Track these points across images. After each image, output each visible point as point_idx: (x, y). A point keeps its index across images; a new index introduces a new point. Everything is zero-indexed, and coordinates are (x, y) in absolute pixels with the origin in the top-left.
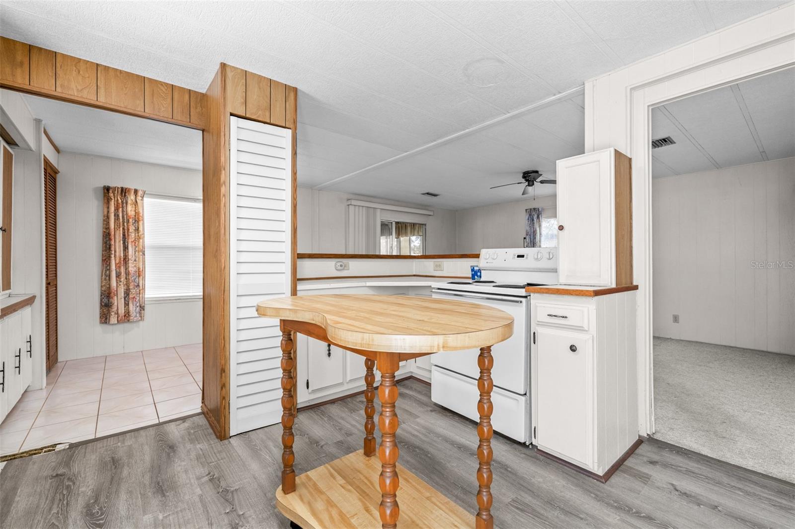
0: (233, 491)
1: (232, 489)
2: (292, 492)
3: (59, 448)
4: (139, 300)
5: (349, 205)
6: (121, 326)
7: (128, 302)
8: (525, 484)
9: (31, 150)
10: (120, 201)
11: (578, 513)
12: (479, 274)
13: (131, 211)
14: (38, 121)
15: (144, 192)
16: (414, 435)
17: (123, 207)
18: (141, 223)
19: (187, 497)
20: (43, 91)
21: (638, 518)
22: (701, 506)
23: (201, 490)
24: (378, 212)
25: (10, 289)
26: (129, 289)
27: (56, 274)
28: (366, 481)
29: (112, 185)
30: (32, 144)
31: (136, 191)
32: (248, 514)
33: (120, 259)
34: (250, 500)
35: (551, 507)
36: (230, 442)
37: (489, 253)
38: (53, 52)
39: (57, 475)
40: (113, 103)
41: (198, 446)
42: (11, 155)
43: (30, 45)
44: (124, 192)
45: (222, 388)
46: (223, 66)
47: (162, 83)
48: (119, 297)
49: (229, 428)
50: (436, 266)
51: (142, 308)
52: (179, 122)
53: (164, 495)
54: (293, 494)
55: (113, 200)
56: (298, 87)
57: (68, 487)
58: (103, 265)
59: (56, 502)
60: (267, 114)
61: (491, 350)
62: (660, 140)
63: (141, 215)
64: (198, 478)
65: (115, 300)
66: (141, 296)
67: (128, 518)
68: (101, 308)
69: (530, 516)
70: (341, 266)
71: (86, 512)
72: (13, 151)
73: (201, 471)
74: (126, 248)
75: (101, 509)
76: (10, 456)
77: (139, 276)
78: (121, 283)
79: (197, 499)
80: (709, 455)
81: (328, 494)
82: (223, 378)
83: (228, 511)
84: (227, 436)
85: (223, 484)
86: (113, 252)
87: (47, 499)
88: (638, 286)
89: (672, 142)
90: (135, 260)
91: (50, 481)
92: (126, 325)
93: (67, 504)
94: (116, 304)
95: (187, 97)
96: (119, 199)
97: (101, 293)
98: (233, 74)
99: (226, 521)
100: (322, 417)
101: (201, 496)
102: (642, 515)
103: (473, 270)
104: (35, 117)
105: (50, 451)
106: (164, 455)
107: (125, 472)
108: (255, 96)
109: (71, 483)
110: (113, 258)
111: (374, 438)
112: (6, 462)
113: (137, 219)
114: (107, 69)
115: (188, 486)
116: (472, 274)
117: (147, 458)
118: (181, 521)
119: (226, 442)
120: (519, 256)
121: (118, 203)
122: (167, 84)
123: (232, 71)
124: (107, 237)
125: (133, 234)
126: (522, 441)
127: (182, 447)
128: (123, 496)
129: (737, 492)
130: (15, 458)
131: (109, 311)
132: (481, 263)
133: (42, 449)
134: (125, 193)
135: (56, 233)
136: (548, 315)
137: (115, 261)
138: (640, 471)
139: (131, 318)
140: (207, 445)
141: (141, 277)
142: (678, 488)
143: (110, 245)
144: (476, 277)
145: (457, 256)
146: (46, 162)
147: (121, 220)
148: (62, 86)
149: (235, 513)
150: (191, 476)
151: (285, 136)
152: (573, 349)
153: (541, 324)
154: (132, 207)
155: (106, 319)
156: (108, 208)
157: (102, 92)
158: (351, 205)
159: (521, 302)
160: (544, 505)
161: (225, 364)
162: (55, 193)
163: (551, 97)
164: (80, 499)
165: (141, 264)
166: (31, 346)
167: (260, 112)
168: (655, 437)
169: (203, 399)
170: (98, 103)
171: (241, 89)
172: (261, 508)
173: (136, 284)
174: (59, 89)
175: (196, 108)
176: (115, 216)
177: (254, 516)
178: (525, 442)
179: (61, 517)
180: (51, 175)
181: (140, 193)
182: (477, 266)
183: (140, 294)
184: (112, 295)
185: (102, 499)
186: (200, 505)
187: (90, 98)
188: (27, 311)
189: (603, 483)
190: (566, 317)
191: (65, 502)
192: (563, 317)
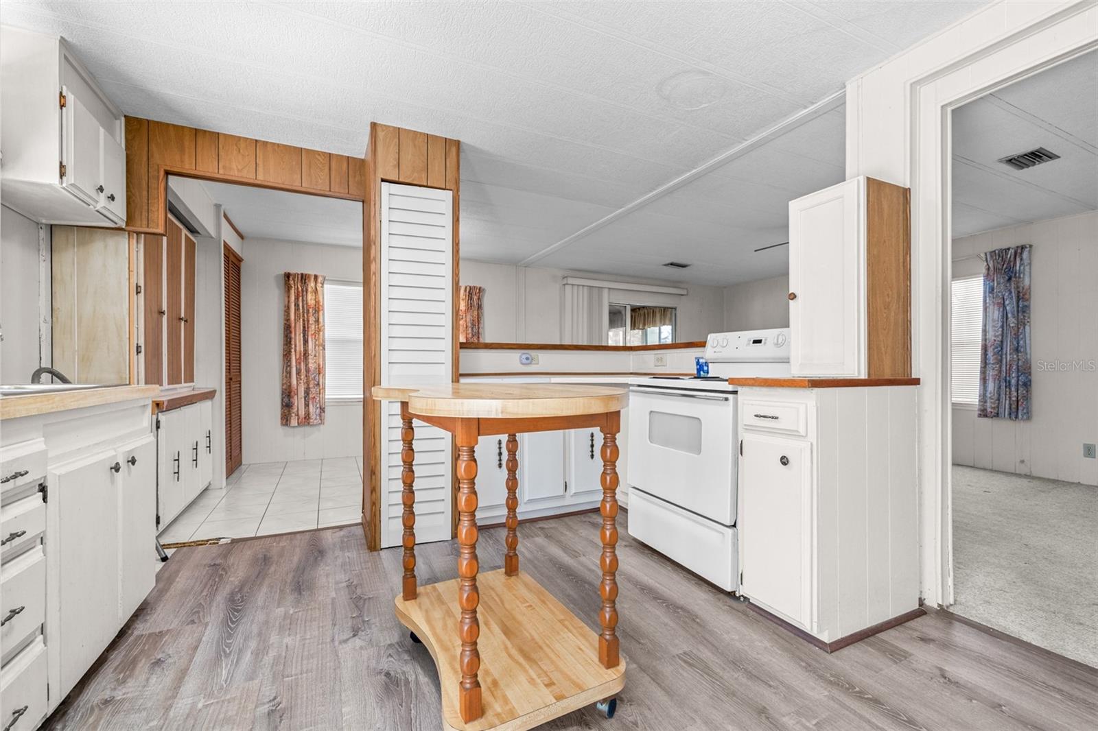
0: (365, 599)
1: (366, 597)
2: (413, 599)
3: (222, 542)
4: (319, 401)
5: (564, 285)
6: (301, 429)
7: (308, 402)
8: (711, 639)
9: (212, 237)
10: (300, 289)
11: (768, 679)
12: (705, 368)
13: (311, 299)
14: (218, 206)
15: (324, 278)
16: (590, 570)
17: (303, 296)
18: (321, 313)
19: (320, 598)
20: (208, 174)
21: (858, 698)
22: (974, 701)
23: (336, 593)
24: (605, 293)
25: (193, 382)
26: (309, 388)
27: (240, 369)
28: (496, 598)
29: (292, 271)
30: (212, 231)
31: (316, 277)
32: (373, 621)
33: (300, 354)
34: (379, 609)
35: (733, 668)
36: (379, 554)
37: (718, 338)
38: (216, 133)
39: (215, 564)
40: (272, 179)
41: (347, 554)
42: (194, 243)
43: (196, 129)
44: (304, 278)
45: (372, 493)
46: (374, 126)
47: (319, 153)
48: (300, 397)
49: (380, 538)
50: (658, 360)
51: (322, 410)
52: (338, 195)
53: (300, 594)
54: (413, 601)
55: (293, 289)
56: (461, 140)
57: (222, 575)
58: (284, 361)
59: (209, 586)
60: (424, 175)
61: (616, 439)
62: (1026, 155)
63: (321, 304)
64: (337, 583)
65: (295, 400)
66: (321, 396)
67: (263, 608)
68: (282, 409)
69: (698, 672)
70: (527, 359)
71: (230, 598)
72: (196, 239)
73: (342, 577)
74: (306, 342)
75: (242, 597)
76: (181, 544)
77: (319, 374)
78: (302, 381)
79: (329, 601)
80: (1034, 643)
81: (449, 604)
82: (374, 481)
83: (354, 615)
84: (378, 547)
85: (359, 591)
86: (293, 346)
87: (201, 583)
88: (919, 379)
89: (1051, 157)
90: (315, 356)
91: (207, 568)
92: (307, 429)
93: (216, 589)
94: (296, 404)
95: (345, 165)
96: (299, 286)
97: (283, 392)
98: (384, 133)
99: (350, 624)
100: (488, 539)
101: (333, 599)
102: (866, 696)
103: (698, 363)
104: (215, 202)
105: (214, 543)
106: (312, 559)
107: (272, 569)
108: (410, 155)
109: (224, 573)
110: (293, 353)
111: (517, 555)
112: (175, 549)
113: (318, 309)
114: (265, 143)
115: (326, 588)
116: (697, 369)
117: (296, 559)
118: (309, 618)
119: (375, 553)
120: (755, 342)
121: (298, 292)
122: (324, 153)
123: (383, 131)
124: (287, 329)
125: (313, 326)
126: (729, 589)
127: (331, 553)
128: (264, 589)
129: (1052, 694)
130: (184, 546)
131: (289, 411)
132: (708, 353)
133: (208, 541)
134: (305, 280)
135: (240, 326)
136: (756, 416)
137: (296, 356)
138: (897, 647)
139: (312, 421)
140: (356, 555)
141: (321, 375)
142: (948, 675)
143: (291, 339)
144: (702, 373)
145: (681, 346)
146: (226, 247)
147: (301, 311)
148: (224, 167)
149: (360, 618)
150: (331, 581)
151: (445, 199)
152: (784, 461)
153: (749, 428)
154: (312, 295)
155: (287, 421)
156: (289, 297)
157: (260, 169)
158: (567, 284)
159: (726, 399)
160: (725, 664)
161: (375, 466)
162: (239, 282)
163: (802, 110)
164: (227, 586)
165: (321, 360)
166: (210, 442)
167: (416, 174)
168: (951, 610)
169: (363, 509)
170: (256, 182)
171: (393, 149)
172: (387, 618)
173: (316, 383)
174: (221, 171)
175: (355, 177)
176: (295, 305)
177: (377, 624)
178: (735, 592)
179: (208, 599)
180: (233, 264)
181: (320, 280)
182: (702, 358)
183: (320, 394)
184: (292, 393)
185: (246, 589)
186: (330, 607)
187: (248, 176)
188: (206, 405)
189: (827, 652)
190: (777, 418)
191: (215, 588)
192: (773, 418)
